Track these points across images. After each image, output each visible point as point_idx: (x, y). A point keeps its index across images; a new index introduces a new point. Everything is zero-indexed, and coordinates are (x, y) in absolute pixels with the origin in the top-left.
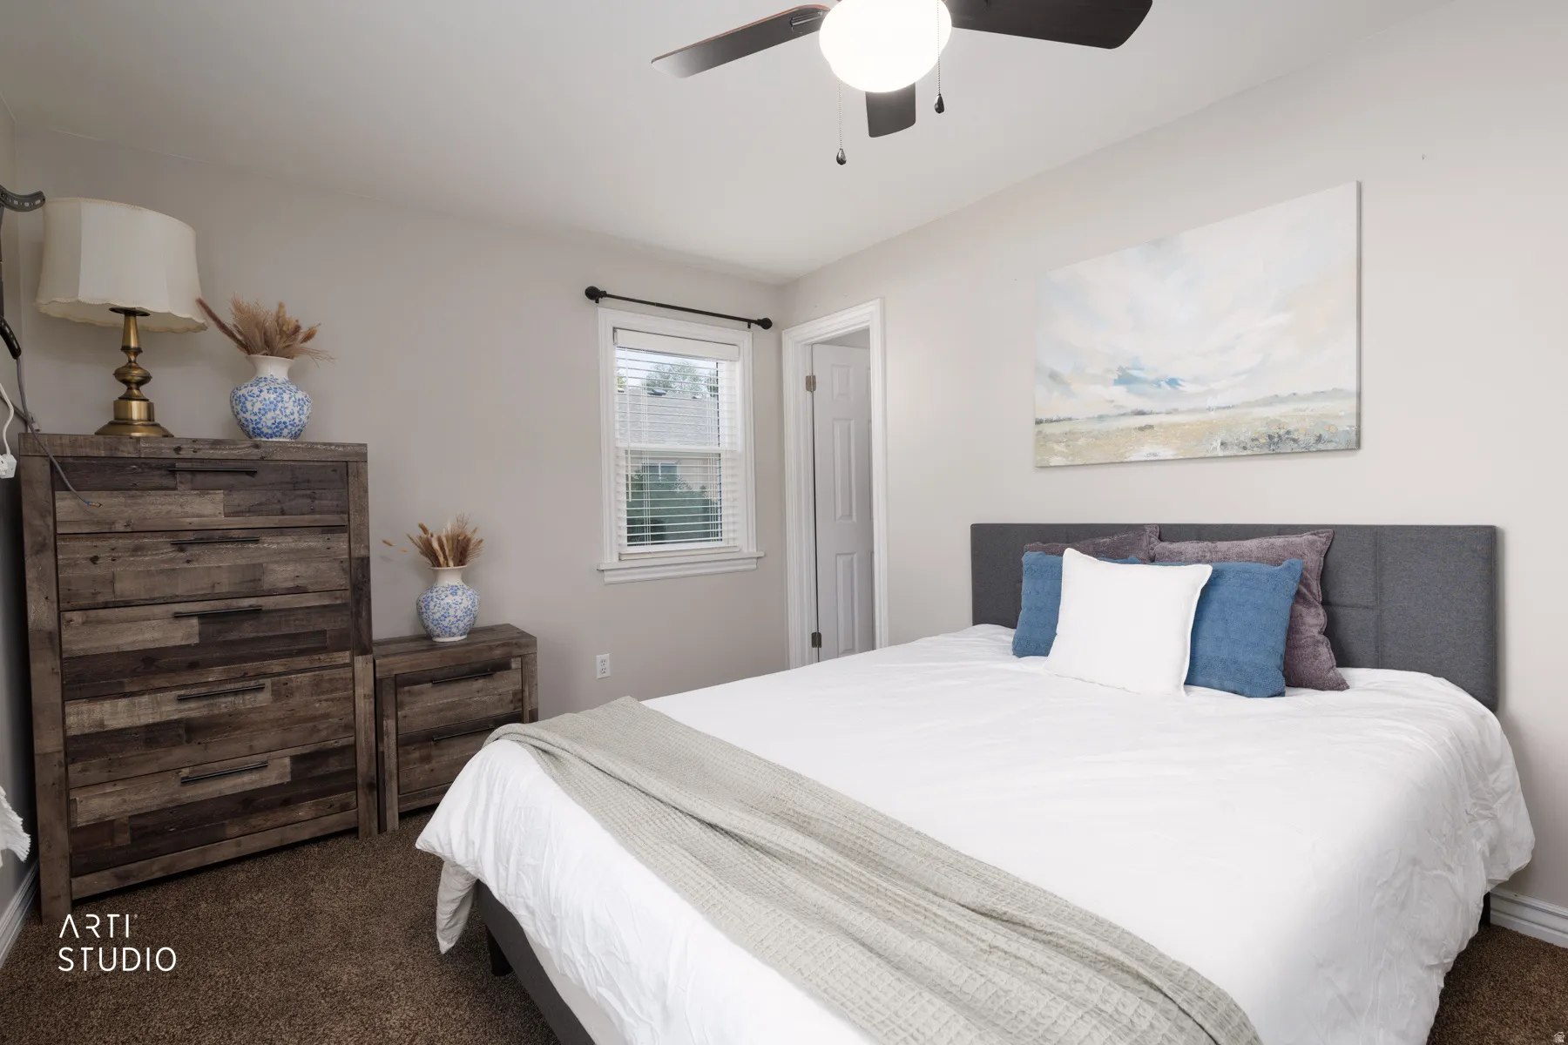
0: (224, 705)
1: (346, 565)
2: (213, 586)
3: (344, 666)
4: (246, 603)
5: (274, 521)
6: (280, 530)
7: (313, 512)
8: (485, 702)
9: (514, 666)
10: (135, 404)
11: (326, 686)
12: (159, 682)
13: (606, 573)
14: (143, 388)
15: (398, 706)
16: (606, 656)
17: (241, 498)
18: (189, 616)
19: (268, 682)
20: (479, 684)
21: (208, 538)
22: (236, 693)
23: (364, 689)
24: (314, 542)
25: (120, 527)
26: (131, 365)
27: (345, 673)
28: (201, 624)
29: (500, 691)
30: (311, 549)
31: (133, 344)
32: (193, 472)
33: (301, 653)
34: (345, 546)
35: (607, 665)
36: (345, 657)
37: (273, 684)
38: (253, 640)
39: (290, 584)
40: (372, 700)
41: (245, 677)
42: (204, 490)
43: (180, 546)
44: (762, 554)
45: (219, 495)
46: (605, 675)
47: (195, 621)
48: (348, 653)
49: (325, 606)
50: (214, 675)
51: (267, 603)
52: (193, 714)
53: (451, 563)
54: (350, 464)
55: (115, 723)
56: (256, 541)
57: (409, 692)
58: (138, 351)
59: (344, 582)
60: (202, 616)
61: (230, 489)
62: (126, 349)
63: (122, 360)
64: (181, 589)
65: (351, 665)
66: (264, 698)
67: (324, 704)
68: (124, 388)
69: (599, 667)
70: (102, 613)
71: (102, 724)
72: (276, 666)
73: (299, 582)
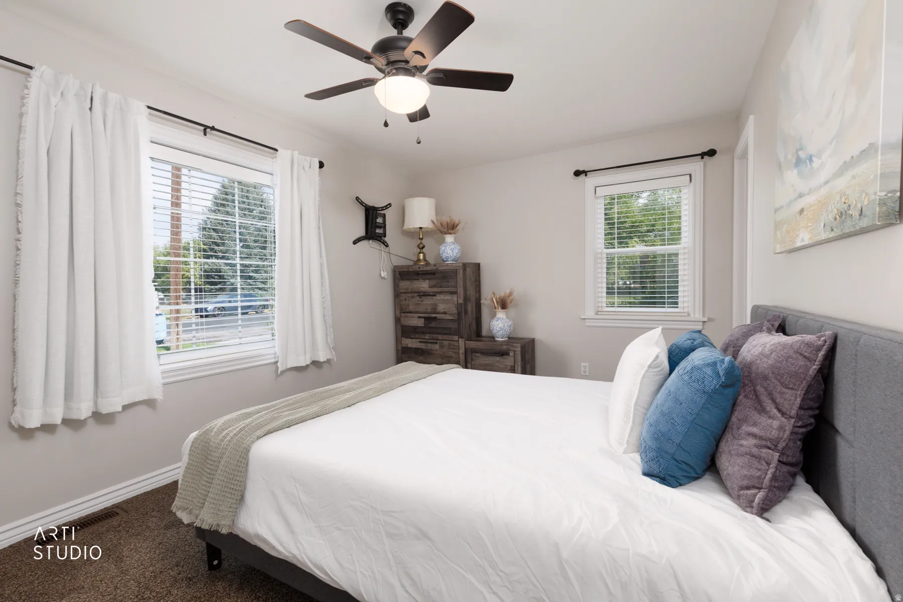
0: (430, 346)
1: (456, 305)
2: (426, 310)
3: (456, 341)
4: (434, 315)
5: (439, 290)
6: (441, 293)
7: (448, 287)
8: (500, 367)
9: (511, 354)
10: (421, 254)
11: (452, 347)
12: (417, 336)
13: (586, 320)
14: (423, 249)
15: (472, 360)
16: (587, 364)
17: (433, 282)
18: (423, 317)
19: (438, 342)
20: (498, 359)
21: (425, 294)
22: (431, 343)
23: (462, 351)
24: (448, 297)
25: (409, 291)
26: (421, 243)
27: (456, 343)
28: (425, 320)
29: (506, 364)
30: (448, 299)
31: (421, 237)
32: (422, 274)
33: (446, 334)
34: (456, 299)
35: (587, 369)
36: (456, 338)
37: (440, 343)
38: (435, 328)
39: (442, 311)
40: (464, 355)
41: (433, 339)
42: (424, 279)
43: (420, 296)
44: (705, 319)
45: (427, 281)
46: (585, 374)
47: (423, 319)
48: (457, 337)
49: (452, 319)
50: (427, 337)
51: (438, 316)
52: (423, 347)
53: (499, 308)
54: (458, 270)
55: (410, 346)
56: (435, 295)
57: (475, 355)
58: (422, 239)
59: (455, 311)
60: (425, 318)
61: (429, 279)
62: (420, 238)
63: (419, 241)
64: (420, 310)
65: (458, 341)
66: (437, 347)
67: (452, 353)
68: (419, 250)
69: (582, 369)
70: (409, 314)
71: (407, 345)
72: (440, 337)
73: (445, 310)
